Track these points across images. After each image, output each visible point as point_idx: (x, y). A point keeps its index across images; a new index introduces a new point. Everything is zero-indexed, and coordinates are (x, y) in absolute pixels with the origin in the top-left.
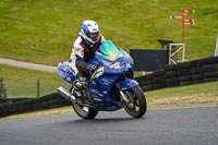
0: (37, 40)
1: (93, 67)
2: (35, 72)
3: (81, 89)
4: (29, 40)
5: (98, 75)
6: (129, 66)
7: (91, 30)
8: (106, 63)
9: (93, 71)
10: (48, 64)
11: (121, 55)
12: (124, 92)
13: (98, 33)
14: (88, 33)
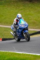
7: (19, 17)
12: (24, 33)
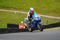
0: (47, 9)
1: (32, 19)
2: (46, 18)
3: (29, 24)
4: (44, 9)
5: (33, 21)
6: (40, 19)
7: (32, 10)
8: (34, 18)
9: (31, 20)
10: (50, 16)
11: (38, 16)
12: (38, 25)
13: (33, 11)
14: (31, 11)
